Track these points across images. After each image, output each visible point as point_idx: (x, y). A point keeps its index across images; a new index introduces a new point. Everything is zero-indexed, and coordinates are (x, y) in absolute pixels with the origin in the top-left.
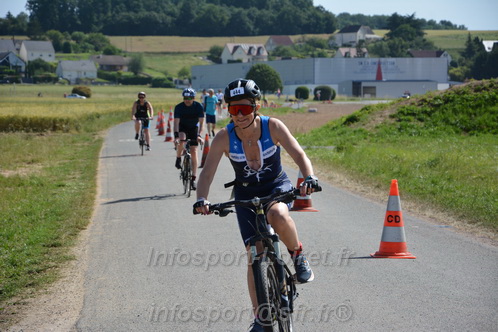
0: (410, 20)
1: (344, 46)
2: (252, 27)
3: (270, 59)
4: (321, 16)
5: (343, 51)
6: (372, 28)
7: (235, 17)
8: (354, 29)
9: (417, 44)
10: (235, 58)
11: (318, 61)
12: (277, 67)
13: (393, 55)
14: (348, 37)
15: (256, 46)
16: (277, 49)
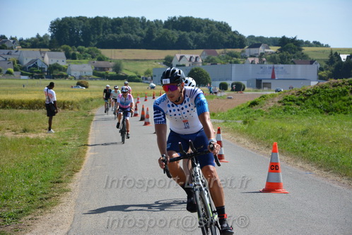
0: (293, 40)
1: (251, 56)
2: (192, 44)
3: (203, 65)
4: (237, 37)
5: (250, 59)
6: (269, 45)
7: (181, 37)
8: (258, 46)
9: (298, 56)
10: (181, 63)
11: (234, 66)
12: (208, 69)
13: (282, 63)
14: (253, 51)
15: (194, 56)
16: (208, 58)
